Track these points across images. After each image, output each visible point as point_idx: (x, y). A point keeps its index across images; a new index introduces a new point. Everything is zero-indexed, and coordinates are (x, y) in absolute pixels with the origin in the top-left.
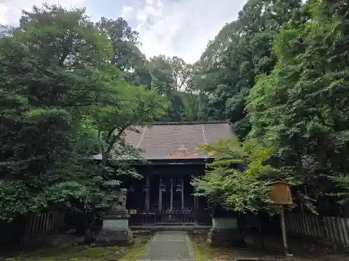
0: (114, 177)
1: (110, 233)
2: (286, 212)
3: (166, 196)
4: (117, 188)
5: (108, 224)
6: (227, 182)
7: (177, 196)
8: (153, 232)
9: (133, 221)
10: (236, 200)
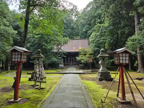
0: (61, 57)
1: (61, 67)
2: (91, 63)
3: (70, 60)
4: (61, 59)
5: (60, 65)
6: (82, 58)
7: (73, 60)
8: (68, 67)
9: (65, 65)
10: (82, 61)
